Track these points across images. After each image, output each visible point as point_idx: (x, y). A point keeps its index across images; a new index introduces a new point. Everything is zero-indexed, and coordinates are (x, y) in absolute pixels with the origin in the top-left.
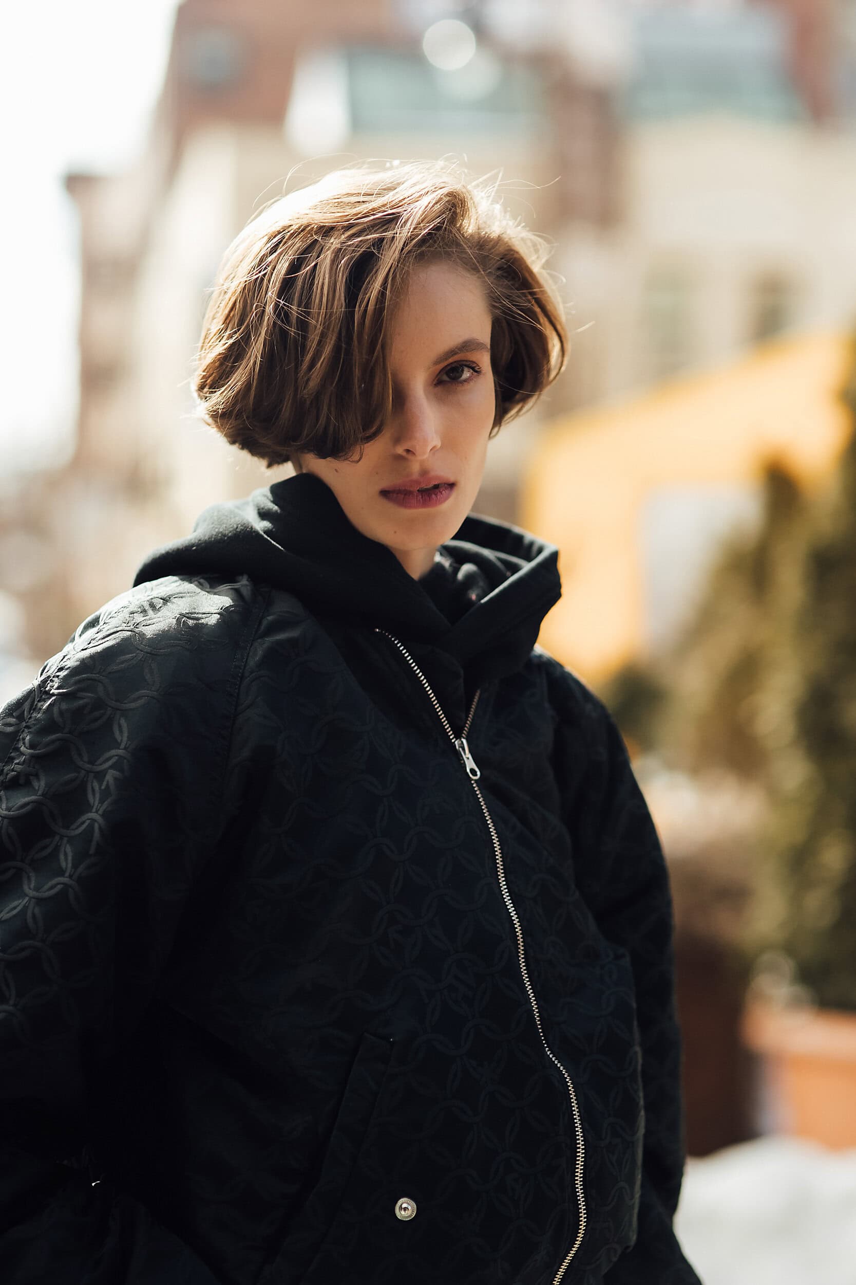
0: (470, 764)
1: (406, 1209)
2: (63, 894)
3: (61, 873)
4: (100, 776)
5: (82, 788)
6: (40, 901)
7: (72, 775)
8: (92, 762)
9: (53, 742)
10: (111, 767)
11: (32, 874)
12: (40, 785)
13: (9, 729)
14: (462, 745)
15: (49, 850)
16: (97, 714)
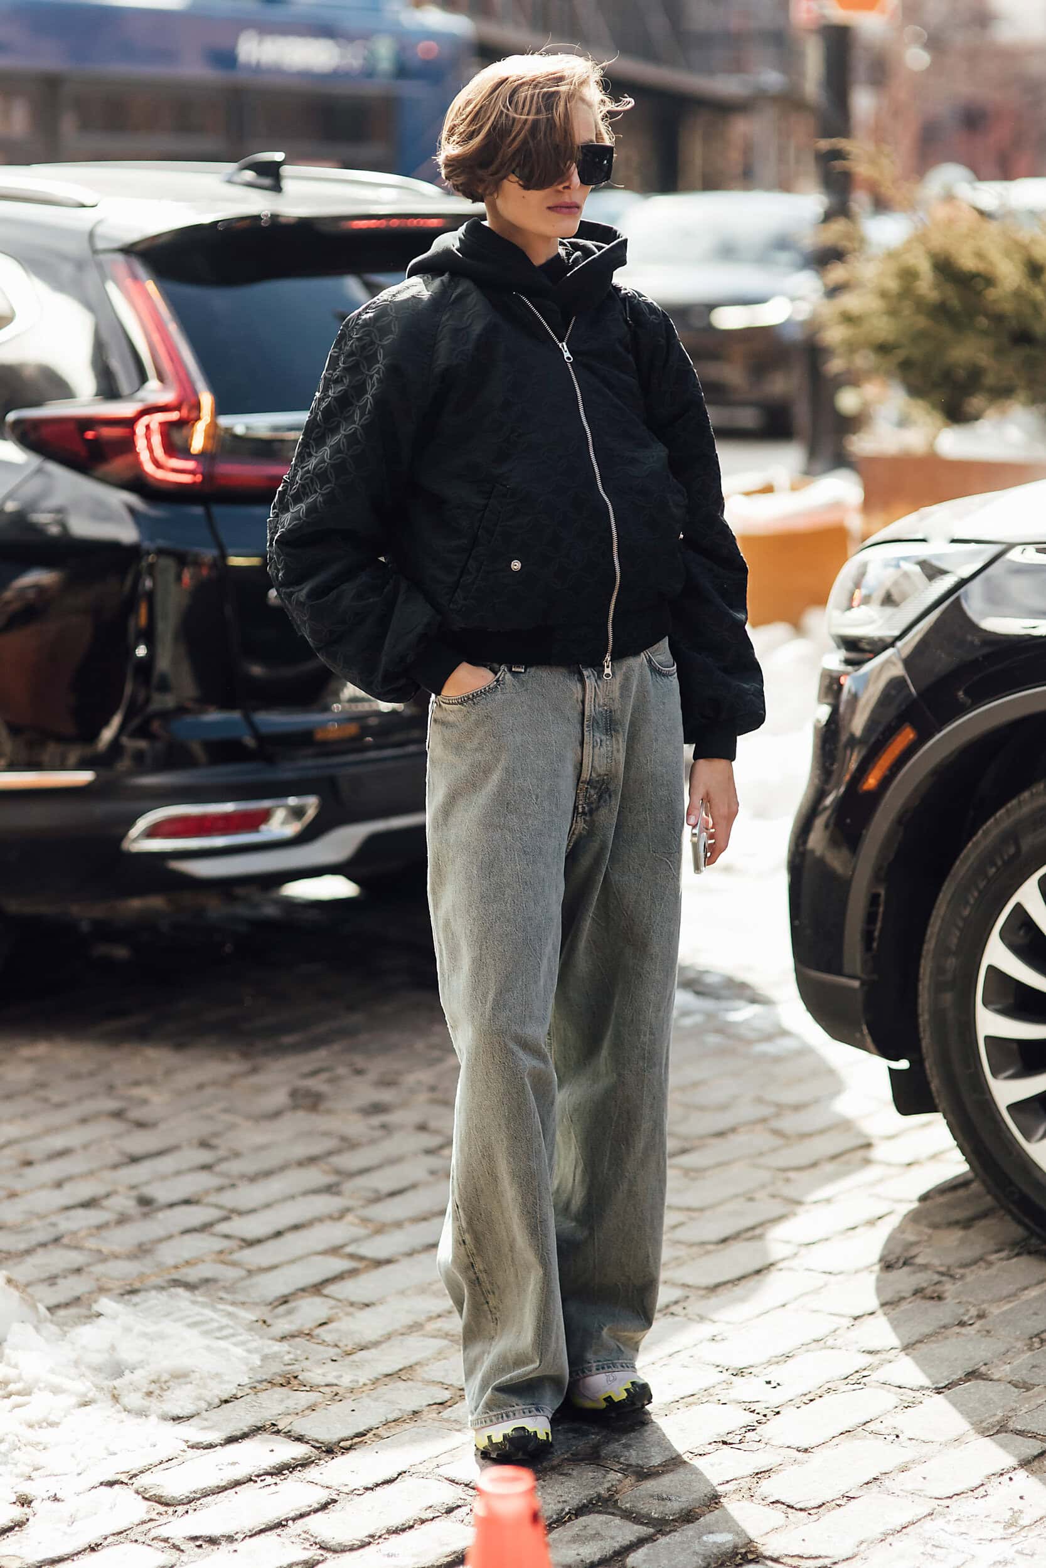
0: (567, 354)
1: (516, 565)
2: (354, 433)
3: (354, 422)
4: (371, 377)
5: (364, 383)
6: (346, 436)
7: (360, 377)
8: (368, 370)
9: (352, 361)
10: (376, 373)
11: (344, 423)
12: (346, 381)
13: (336, 354)
14: (564, 346)
15: (351, 412)
16: (371, 347)
